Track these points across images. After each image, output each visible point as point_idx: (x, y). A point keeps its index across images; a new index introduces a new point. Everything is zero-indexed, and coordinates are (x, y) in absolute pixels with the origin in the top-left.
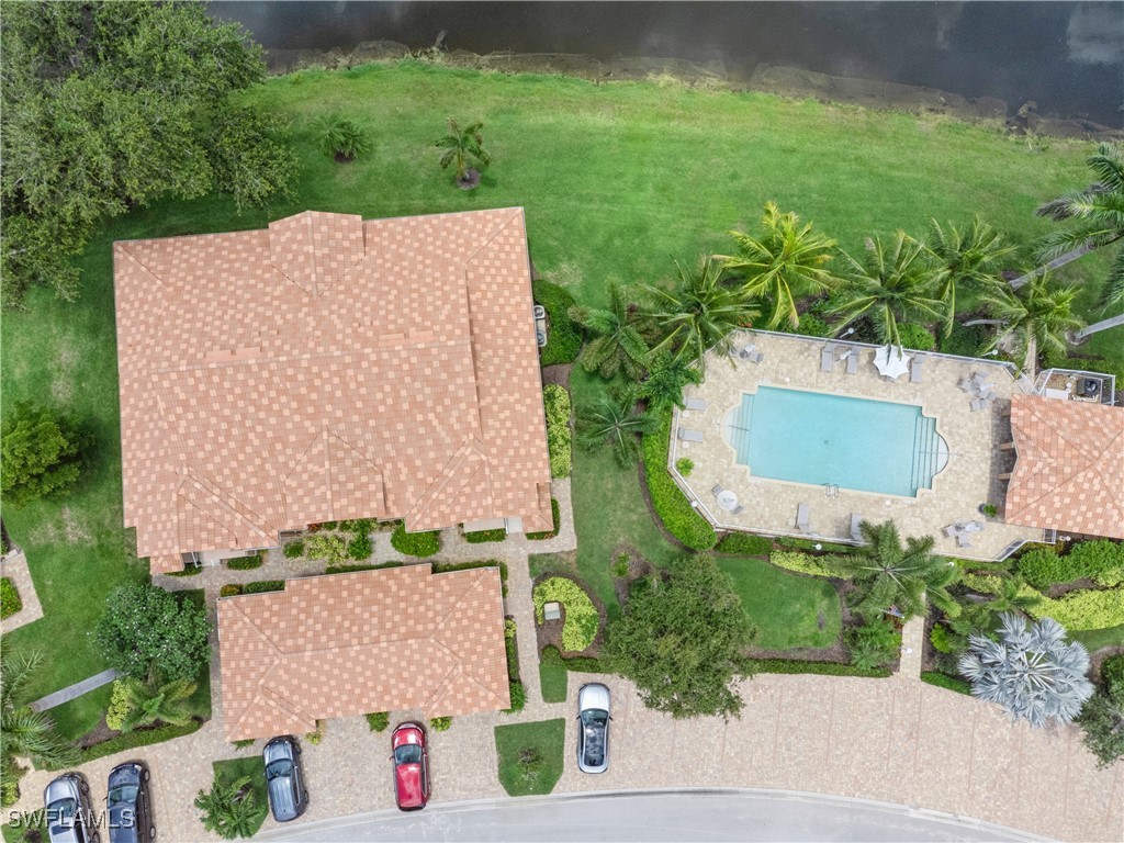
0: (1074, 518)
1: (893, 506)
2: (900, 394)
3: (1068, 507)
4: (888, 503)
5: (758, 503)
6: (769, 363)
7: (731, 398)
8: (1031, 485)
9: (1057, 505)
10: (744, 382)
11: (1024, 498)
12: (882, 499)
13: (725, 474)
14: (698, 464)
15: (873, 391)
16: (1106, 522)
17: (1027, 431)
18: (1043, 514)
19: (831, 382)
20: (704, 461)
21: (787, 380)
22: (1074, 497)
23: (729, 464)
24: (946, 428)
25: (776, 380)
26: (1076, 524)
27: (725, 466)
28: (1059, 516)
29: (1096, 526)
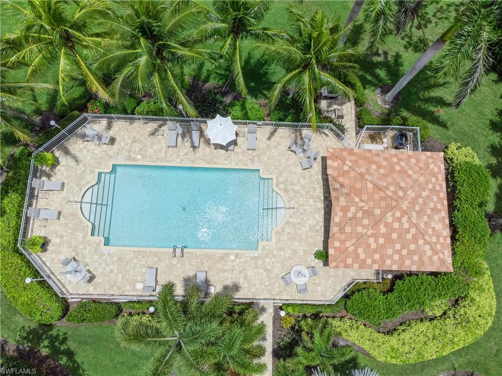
0: (391, 257)
1: (238, 261)
2: (240, 161)
3: (383, 246)
4: (232, 257)
5: (112, 271)
6: (123, 144)
7: (88, 177)
8: (348, 229)
9: (374, 246)
10: (100, 163)
11: (343, 242)
12: (226, 255)
13: (81, 247)
14: (54, 240)
15: (216, 160)
16: (421, 257)
17: (341, 179)
18: (362, 256)
19: (178, 156)
20: (62, 237)
21: (139, 157)
22: (388, 237)
23: (85, 237)
24: (282, 186)
25: (129, 158)
26: (394, 262)
27: (81, 239)
28: (377, 256)
29: (413, 263)
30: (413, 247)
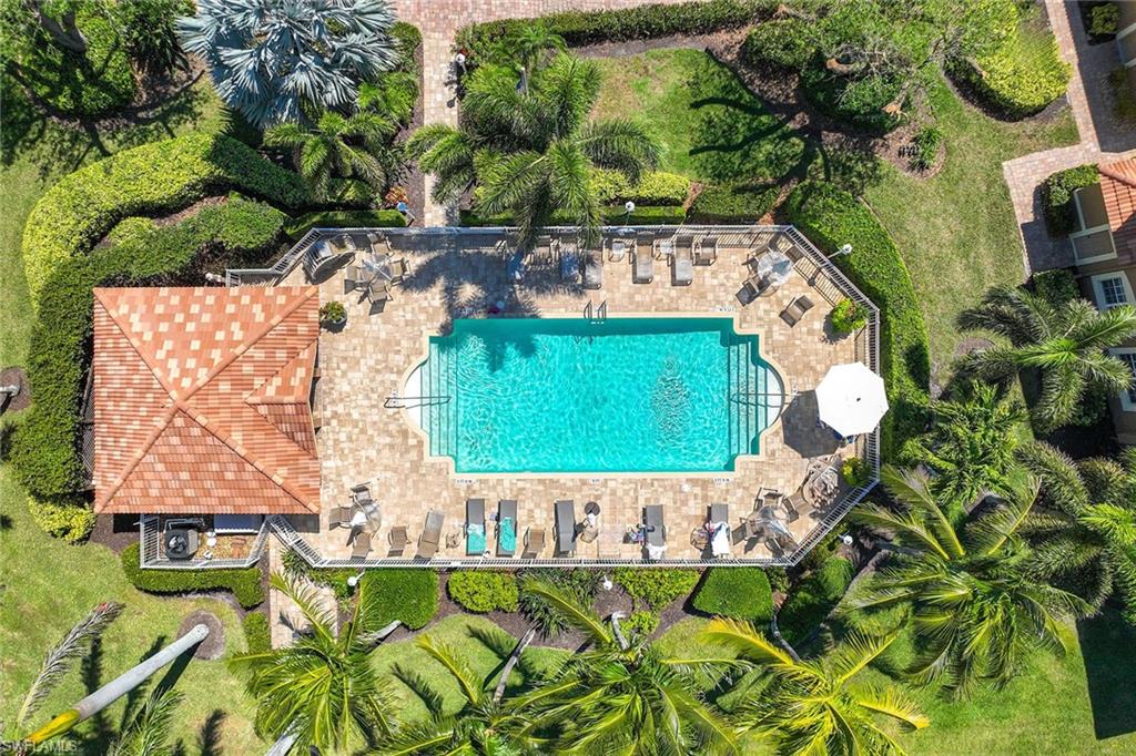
11: (292, 332)
23: (769, 333)
25: (704, 484)
26: (201, 300)
28: (230, 309)
29: (166, 300)
30: (164, 327)
